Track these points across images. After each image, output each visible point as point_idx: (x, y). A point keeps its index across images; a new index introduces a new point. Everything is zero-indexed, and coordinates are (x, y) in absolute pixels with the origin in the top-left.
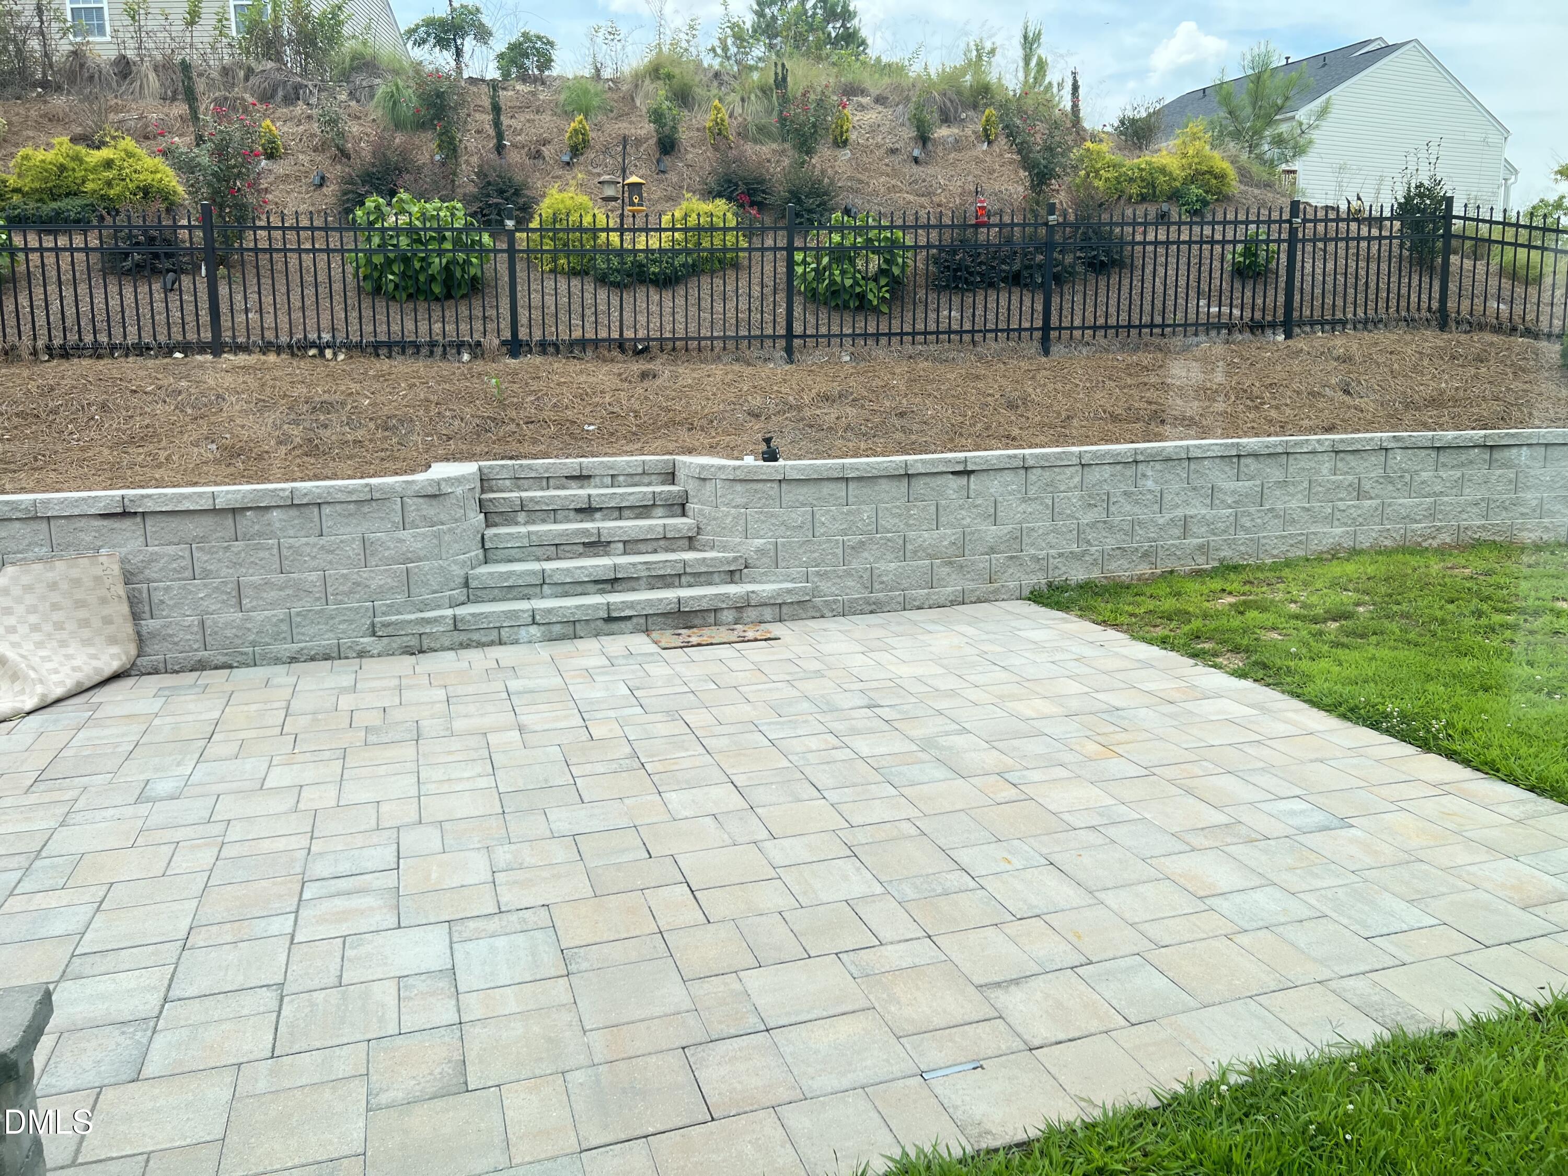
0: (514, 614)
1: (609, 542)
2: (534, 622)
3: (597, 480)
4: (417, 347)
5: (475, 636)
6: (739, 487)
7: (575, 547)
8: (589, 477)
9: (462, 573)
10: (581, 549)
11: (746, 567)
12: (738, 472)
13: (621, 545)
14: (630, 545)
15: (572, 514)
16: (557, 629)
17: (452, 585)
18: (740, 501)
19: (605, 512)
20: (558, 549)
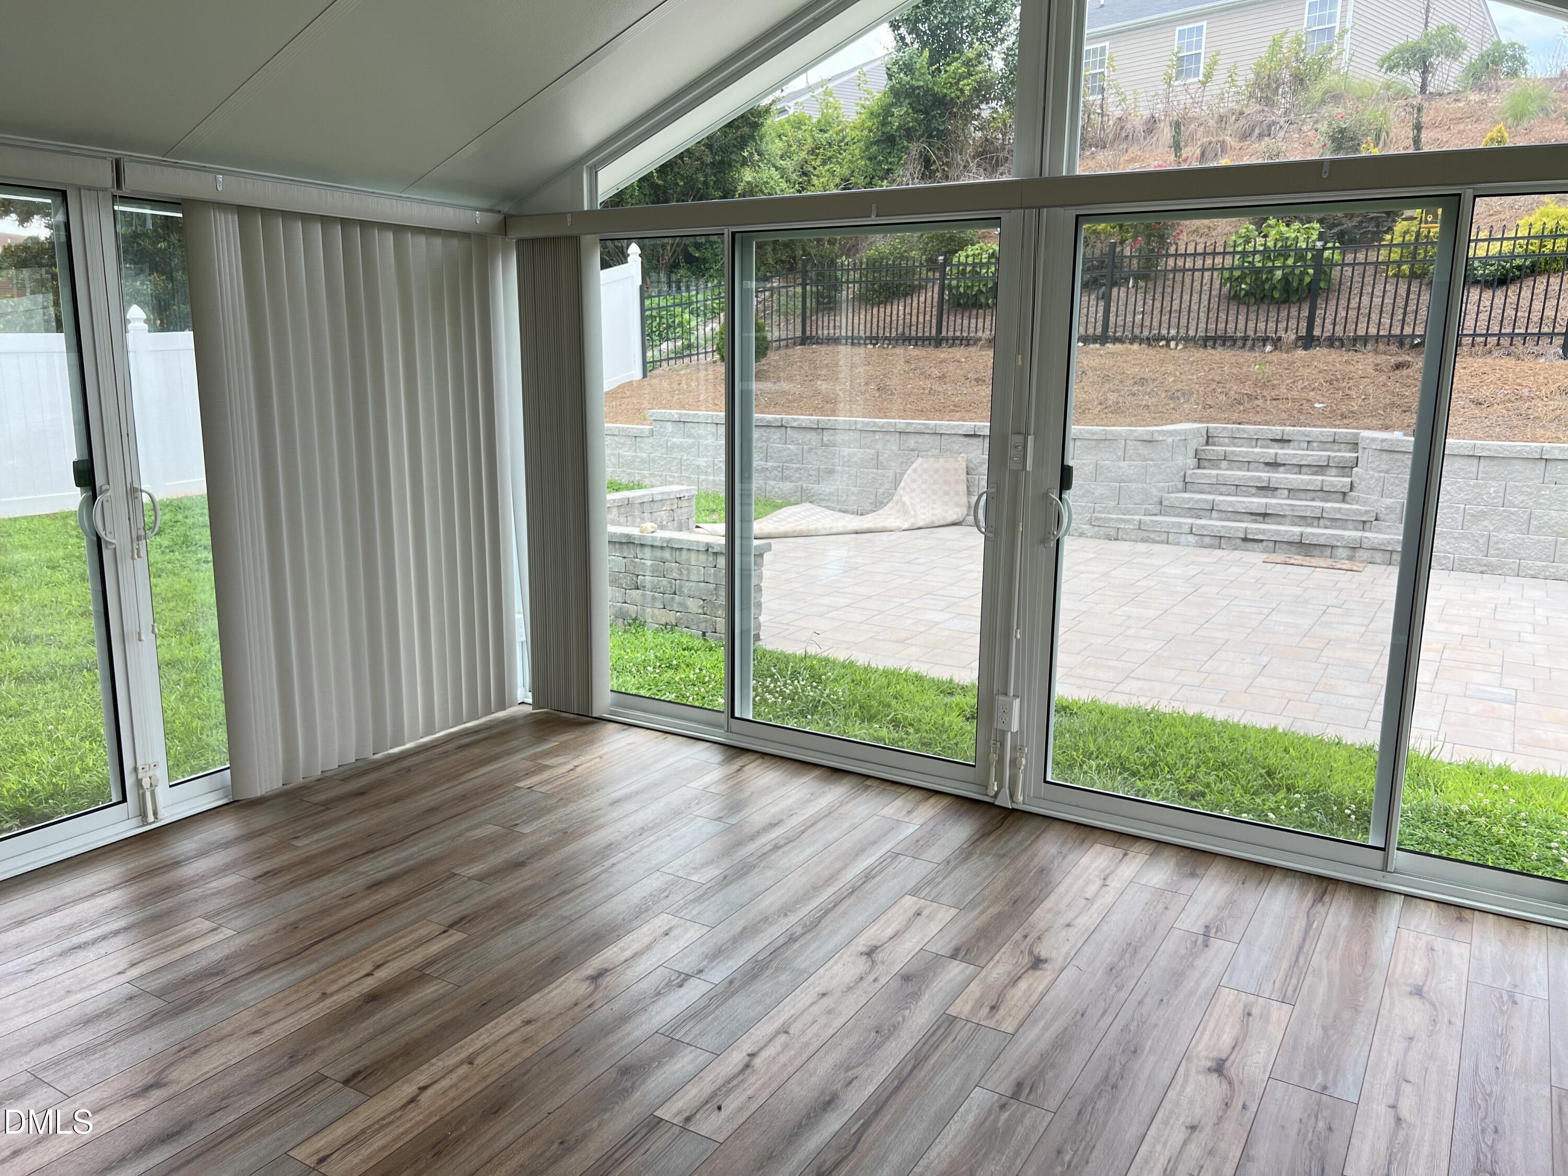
0: (1180, 525)
1: (1277, 489)
2: (1191, 533)
3: (1296, 443)
4: (1234, 340)
5: (1152, 535)
6: (1385, 456)
7: (1250, 489)
8: (1289, 441)
9: (1160, 494)
10: (1254, 491)
11: (1376, 520)
12: (1384, 444)
13: (1286, 492)
14: (1292, 492)
15: (1262, 466)
16: (1207, 540)
17: (1151, 501)
18: (1384, 467)
19: (1287, 467)
20: (1237, 488)
